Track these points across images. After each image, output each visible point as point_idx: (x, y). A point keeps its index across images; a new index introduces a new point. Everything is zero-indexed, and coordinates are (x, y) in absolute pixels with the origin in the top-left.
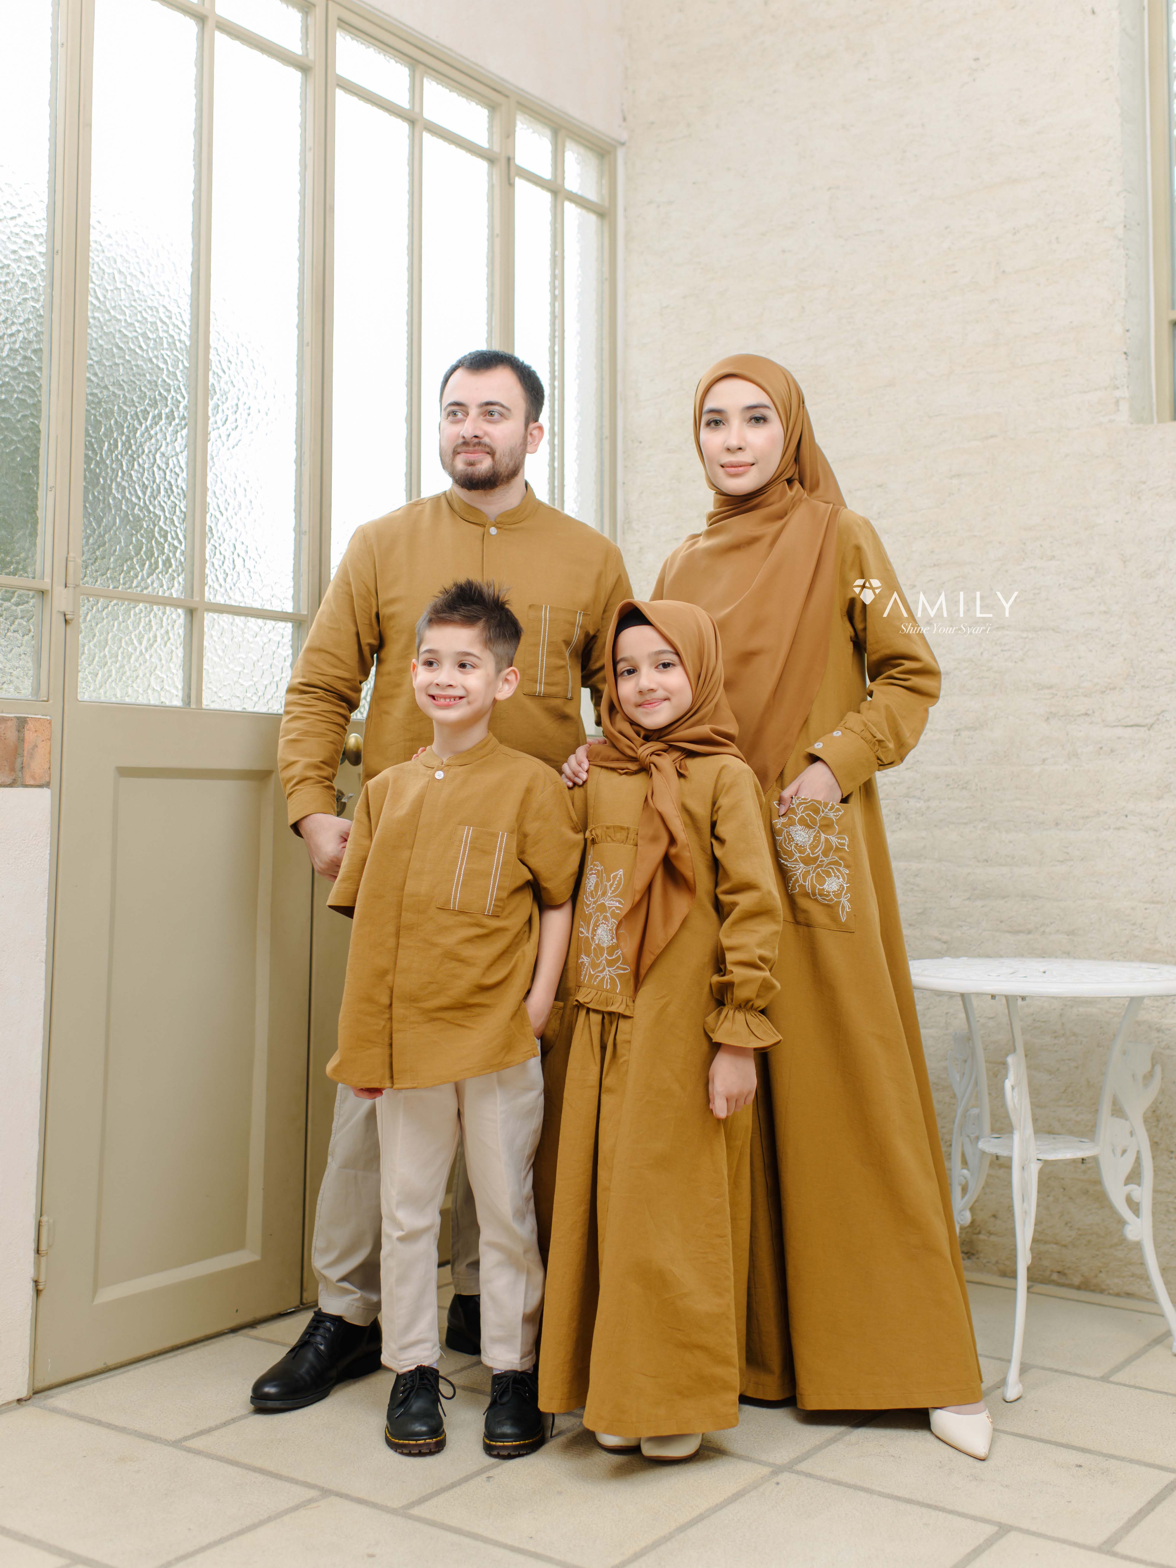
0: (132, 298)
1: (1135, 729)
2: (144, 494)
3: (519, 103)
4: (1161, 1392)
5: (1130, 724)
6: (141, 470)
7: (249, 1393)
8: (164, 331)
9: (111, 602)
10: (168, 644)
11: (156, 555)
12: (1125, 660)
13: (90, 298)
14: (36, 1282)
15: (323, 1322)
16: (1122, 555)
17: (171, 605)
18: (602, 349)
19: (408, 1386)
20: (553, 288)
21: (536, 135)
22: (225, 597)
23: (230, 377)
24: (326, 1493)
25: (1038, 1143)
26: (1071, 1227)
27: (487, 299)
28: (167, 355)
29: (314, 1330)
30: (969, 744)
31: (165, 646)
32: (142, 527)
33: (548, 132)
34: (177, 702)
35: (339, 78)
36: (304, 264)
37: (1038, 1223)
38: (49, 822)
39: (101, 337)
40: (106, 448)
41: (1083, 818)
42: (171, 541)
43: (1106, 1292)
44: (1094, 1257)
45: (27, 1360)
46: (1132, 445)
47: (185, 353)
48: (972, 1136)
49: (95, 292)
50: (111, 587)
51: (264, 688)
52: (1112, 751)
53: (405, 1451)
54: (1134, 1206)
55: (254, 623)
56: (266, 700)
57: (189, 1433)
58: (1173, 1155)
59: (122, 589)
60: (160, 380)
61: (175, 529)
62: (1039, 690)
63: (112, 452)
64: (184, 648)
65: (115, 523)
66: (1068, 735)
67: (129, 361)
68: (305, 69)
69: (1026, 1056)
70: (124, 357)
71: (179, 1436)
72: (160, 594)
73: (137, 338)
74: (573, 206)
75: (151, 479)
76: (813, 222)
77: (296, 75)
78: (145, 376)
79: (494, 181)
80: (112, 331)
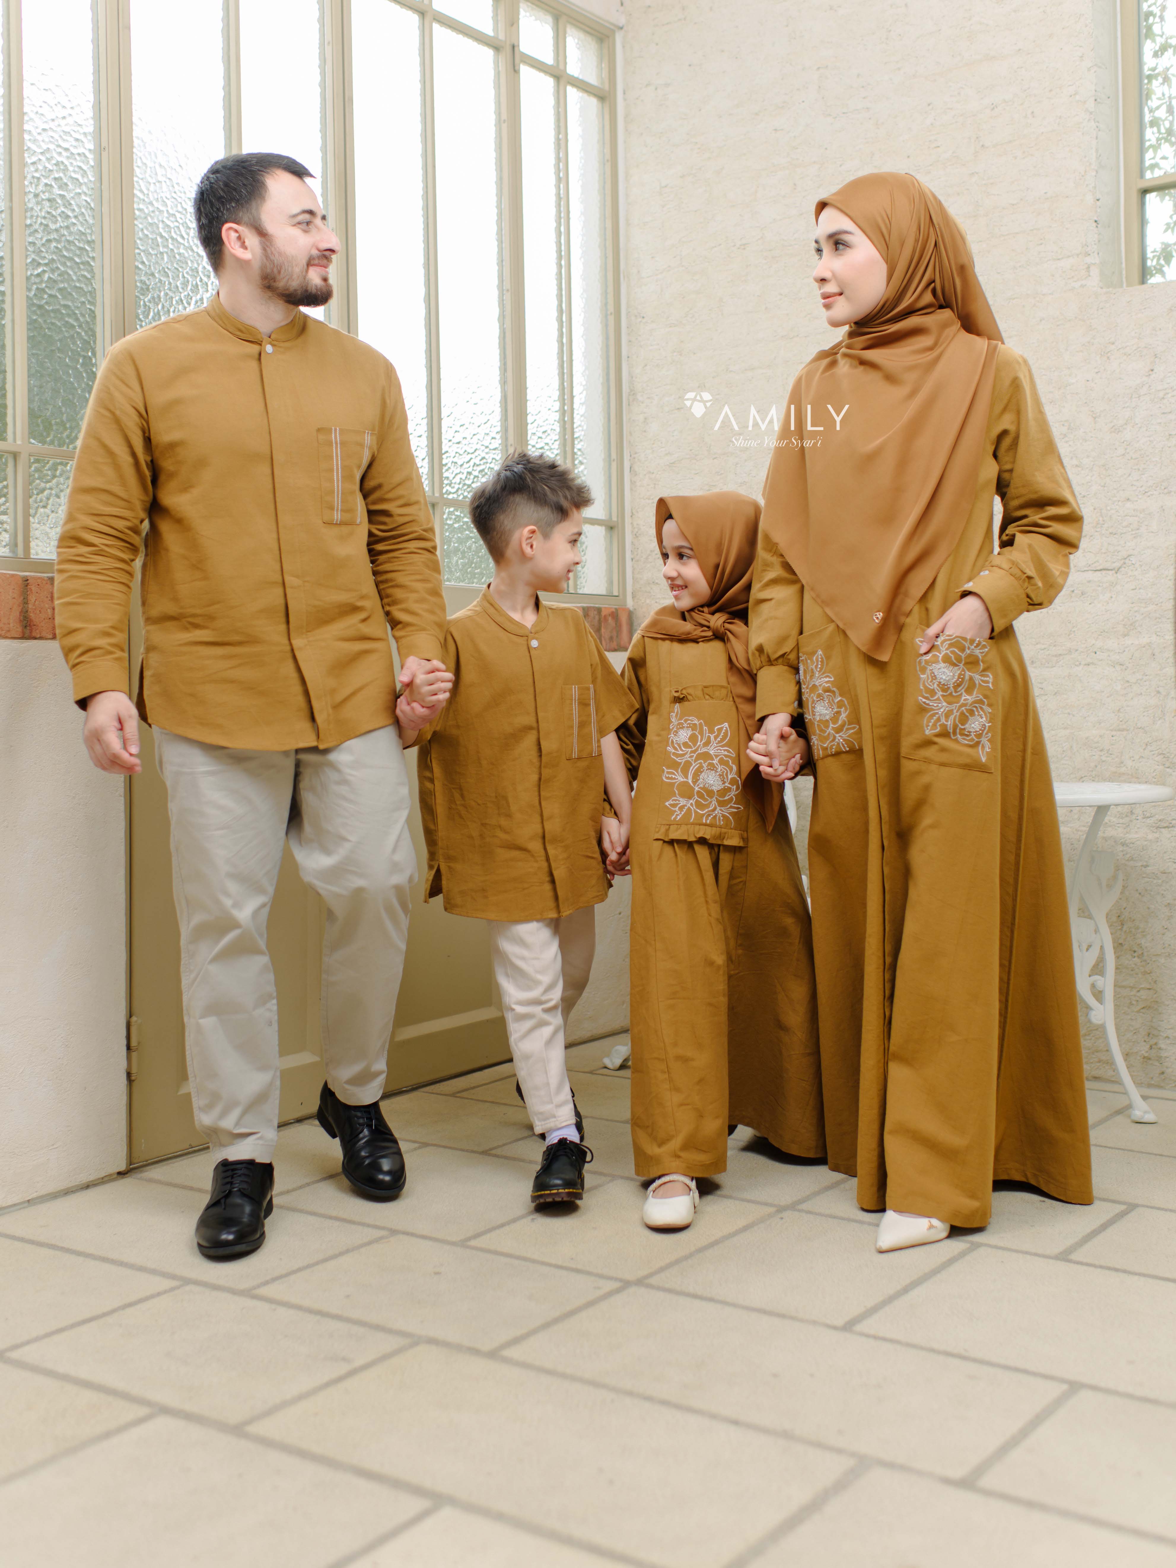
0: (173, 191)
1: (1104, 572)
5: (1099, 568)
12: (1095, 509)
13: (135, 191)
14: (129, 1074)
16: (1093, 411)
18: (605, 229)
20: (558, 170)
21: (539, 21)
24: (393, 1232)
27: (496, 182)
33: (550, 19)
36: (326, 154)
39: (146, 227)
41: (1056, 656)
45: (125, 1140)
46: (1102, 308)
49: (139, 185)
52: (1083, 594)
54: (1099, 995)
58: (1136, 954)
60: (201, 267)
67: (172, 250)
70: (168, 246)
73: (178, 227)
74: (575, 90)
76: (803, 102)
78: (187, 263)
79: (500, 69)
80: (156, 222)
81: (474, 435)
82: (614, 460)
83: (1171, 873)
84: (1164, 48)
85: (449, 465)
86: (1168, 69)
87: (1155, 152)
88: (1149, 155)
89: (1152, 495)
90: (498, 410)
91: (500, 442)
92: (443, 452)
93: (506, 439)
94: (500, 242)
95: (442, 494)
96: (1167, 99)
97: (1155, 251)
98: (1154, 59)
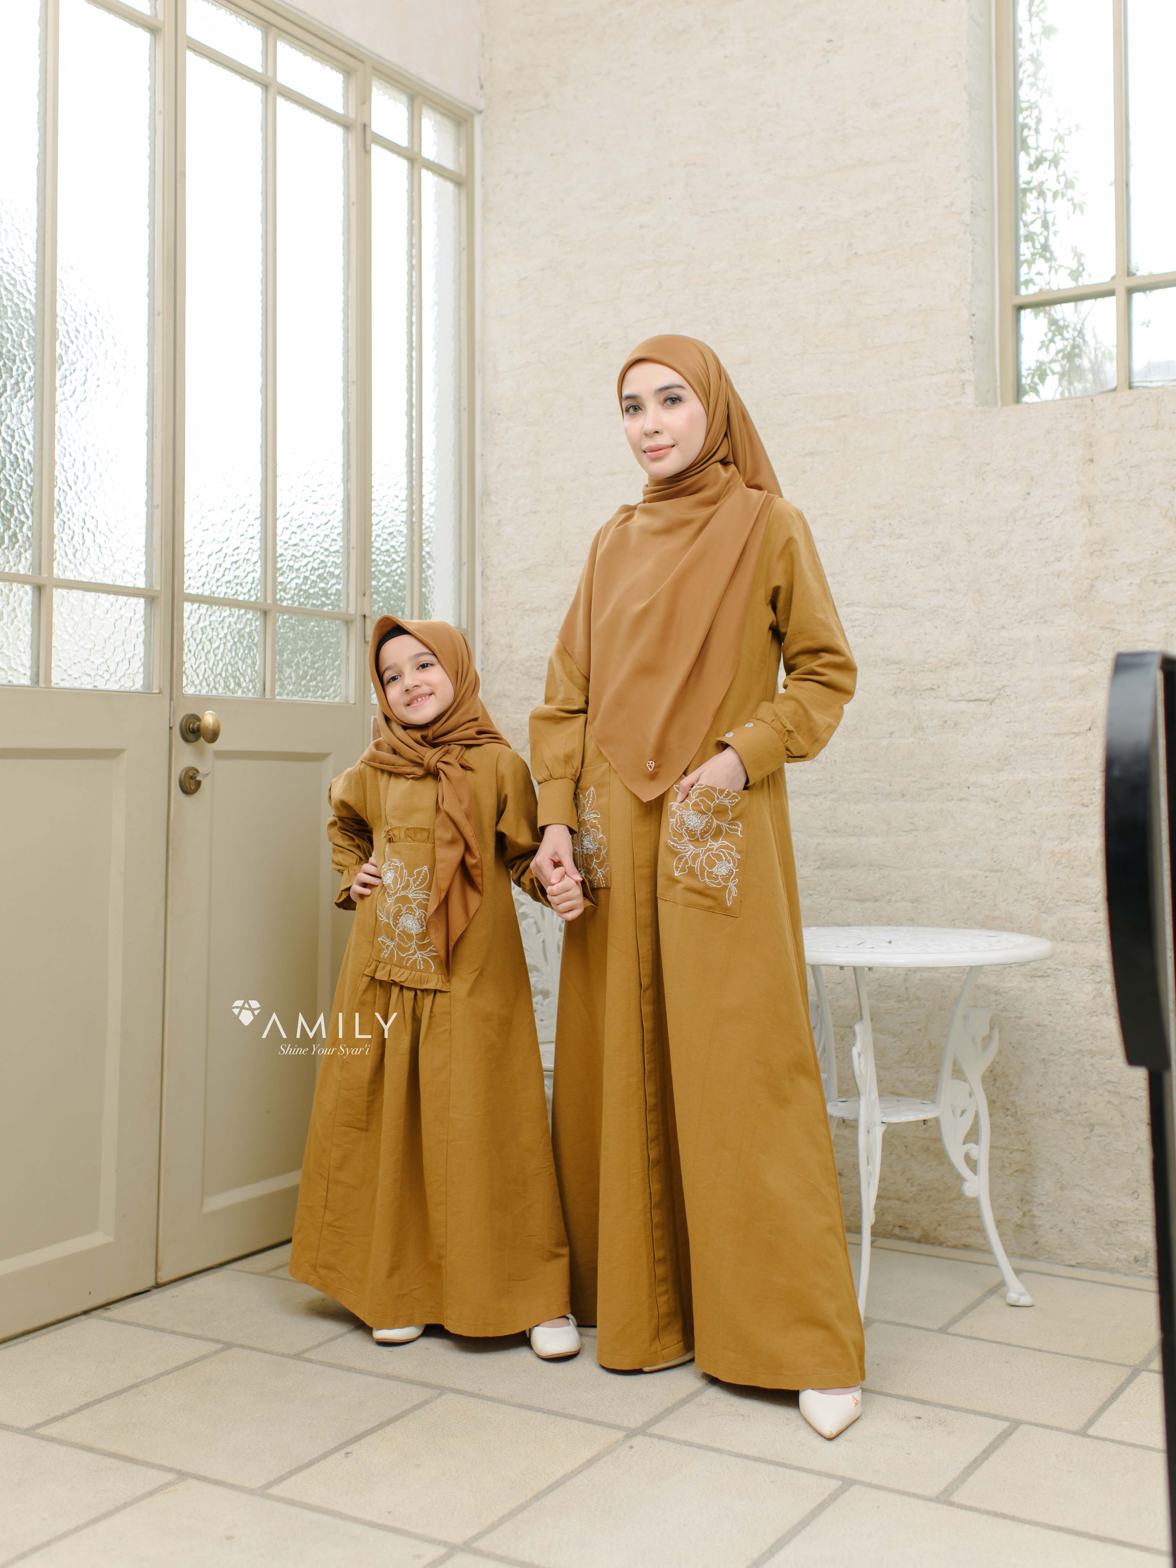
1: (978, 703)
3: (374, 68)
4: (996, 1342)
5: (973, 698)
8: (8, 299)
10: (15, 622)
11: (2, 531)
12: (969, 636)
16: (967, 534)
17: (18, 582)
18: (460, 319)
20: (410, 257)
21: (392, 101)
22: (75, 573)
23: (78, 347)
24: (183, 1475)
25: (883, 1106)
26: (913, 1183)
27: (343, 268)
28: (12, 324)
31: (12, 623)
33: (404, 99)
34: (26, 681)
35: (189, 39)
36: (154, 231)
37: (882, 1179)
41: (927, 789)
42: (17, 516)
43: (945, 1245)
44: (933, 1212)
46: (977, 427)
47: (30, 322)
51: (116, 665)
52: (956, 725)
54: (972, 1164)
55: (105, 600)
56: (117, 678)
57: (42, 1420)
58: (1009, 1113)
61: (21, 503)
62: (887, 665)
64: (32, 626)
66: (914, 708)
68: (154, 30)
69: (872, 1020)
71: (32, 1423)
72: (7, 570)
74: (430, 174)
76: (670, 198)
77: (145, 37)
79: (350, 148)
81: (313, 536)
82: (465, 564)
83: (1045, 1026)
84: (1039, 161)
85: (284, 569)
86: (1042, 183)
87: (1029, 267)
88: (1024, 269)
89: (1028, 624)
90: (340, 511)
91: (341, 544)
92: (278, 554)
93: (348, 541)
94: (346, 330)
95: (275, 600)
96: (1042, 214)
97: (1029, 369)
98: (1029, 172)
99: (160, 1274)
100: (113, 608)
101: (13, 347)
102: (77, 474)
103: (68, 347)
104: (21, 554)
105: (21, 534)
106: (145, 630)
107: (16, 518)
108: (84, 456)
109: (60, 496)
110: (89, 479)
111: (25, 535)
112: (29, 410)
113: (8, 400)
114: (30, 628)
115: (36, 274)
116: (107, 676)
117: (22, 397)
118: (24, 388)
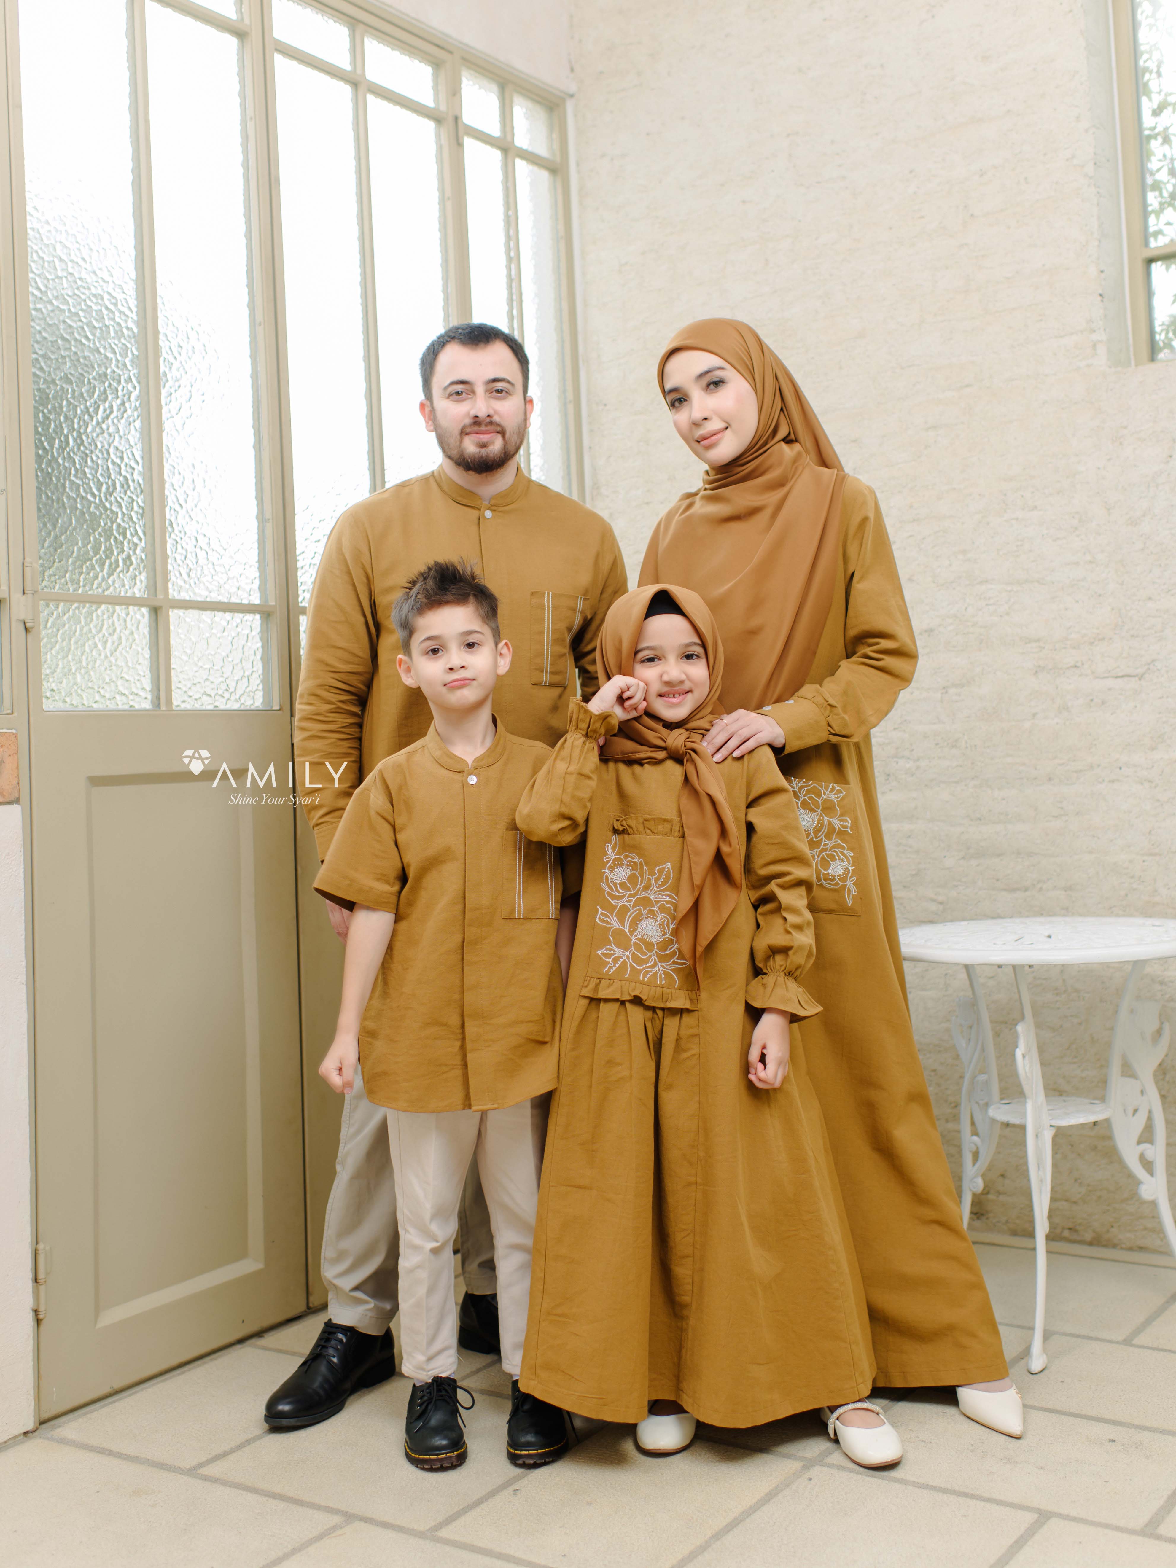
0: (75, 287)
1: (1126, 679)
2: (99, 490)
3: (463, 59)
5: (1120, 674)
6: (95, 466)
7: (263, 1411)
8: (110, 319)
9: (71, 605)
10: (134, 646)
11: (115, 553)
12: (1113, 609)
13: (30, 289)
14: (36, 1312)
15: (335, 1333)
16: (1106, 502)
17: (134, 605)
19: (425, 1398)
20: (508, 250)
21: (483, 91)
22: (190, 593)
23: (181, 362)
24: (350, 1517)
25: (1050, 1107)
26: (1081, 1183)
28: (115, 344)
29: (325, 1342)
30: (957, 701)
31: (130, 648)
32: (99, 525)
33: (495, 87)
34: (147, 705)
35: (277, 41)
38: (21, 839)
39: (44, 329)
40: (56, 446)
41: (1076, 772)
42: (130, 538)
43: (1118, 1247)
44: (1104, 1212)
45: (32, 1392)
46: (1111, 390)
47: (133, 341)
48: (981, 1102)
49: (36, 282)
50: (71, 590)
51: (235, 683)
52: (1103, 703)
53: (426, 1467)
54: (1148, 1166)
55: (222, 618)
56: (237, 697)
57: (204, 1459)
59: (83, 591)
60: (109, 370)
61: (133, 525)
62: (1026, 643)
63: (64, 450)
64: (150, 648)
65: (71, 523)
66: (1057, 688)
67: (75, 353)
68: (241, 35)
69: (1033, 1017)
70: (70, 349)
71: (195, 1463)
72: (122, 594)
73: (83, 328)
74: (524, 163)
75: (106, 475)
76: (773, 171)
77: (232, 42)
78: (93, 367)
79: (442, 142)
80: (56, 322)
84: (1162, 106)
86: (1167, 128)
87: (1158, 217)
88: (1152, 220)
96: (1168, 161)
97: (1163, 324)
98: (1153, 118)
99: (311, 1299)
100: (229, 626)
101: (118, 367)
102: (187, 492)
103: (172, 364)
104: (136, 576)
105: (135, 556)
106: (262, 647)
107: (129, 540)
108: (192, 473)
109: (171, 515)
110: (199, 496)
111: (139, 557)
112: (136, 430)
113: (115, 421)
114: (149, 652)
115: (136, 291)
116: (227, 695)
117: (129, 417)
118: (131, 408)
